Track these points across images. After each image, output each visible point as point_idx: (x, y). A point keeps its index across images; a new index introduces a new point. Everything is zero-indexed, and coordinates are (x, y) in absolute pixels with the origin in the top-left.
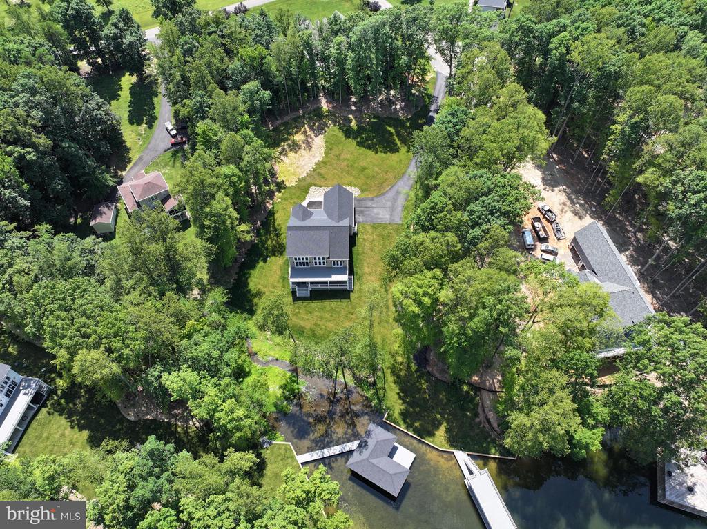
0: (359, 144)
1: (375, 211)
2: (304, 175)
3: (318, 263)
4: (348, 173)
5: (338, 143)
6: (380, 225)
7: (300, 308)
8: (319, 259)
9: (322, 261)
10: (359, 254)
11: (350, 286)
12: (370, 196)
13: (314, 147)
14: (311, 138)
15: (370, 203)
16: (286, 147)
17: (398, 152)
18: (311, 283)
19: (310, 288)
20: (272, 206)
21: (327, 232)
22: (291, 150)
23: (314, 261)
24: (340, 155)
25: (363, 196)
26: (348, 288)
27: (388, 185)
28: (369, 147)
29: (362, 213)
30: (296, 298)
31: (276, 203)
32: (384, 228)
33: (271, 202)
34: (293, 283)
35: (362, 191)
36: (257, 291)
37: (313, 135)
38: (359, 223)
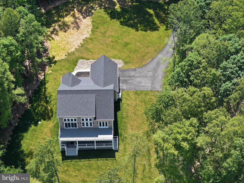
0: (122, 23)
1: (138, 79)
2: (73, 50)
3: (85, 124)
4: (112, 48)
5: (104, 22)
6: (142, 92)
7: (68, 166)
8: (87, 120)
9: (89, 122)
10: (123, 118)
11: (115, 145)
12: (133, 67)
13: (82, 27)
14: (79, 19)
15: (132, 73)
16: (57, 27)
17: (158, 30)
18: (80, 142)
19: (78, 147)
20: (43, 77)
21: (94, 96)
22: (61, 30)
23: (82, 122)
24: (105, 32)
25: (126, 67)
26: (113, 148)
27: (149, 58)
28: (132, 26)
29: (125, 81)
30: (65, 158)
31: (47, 74)
32: (146, 94)
33: (43, 74)
34: (63, 142)
35: (126, 63)
36: (29, 152)
37: (81, 17)
38: (123, 90)
